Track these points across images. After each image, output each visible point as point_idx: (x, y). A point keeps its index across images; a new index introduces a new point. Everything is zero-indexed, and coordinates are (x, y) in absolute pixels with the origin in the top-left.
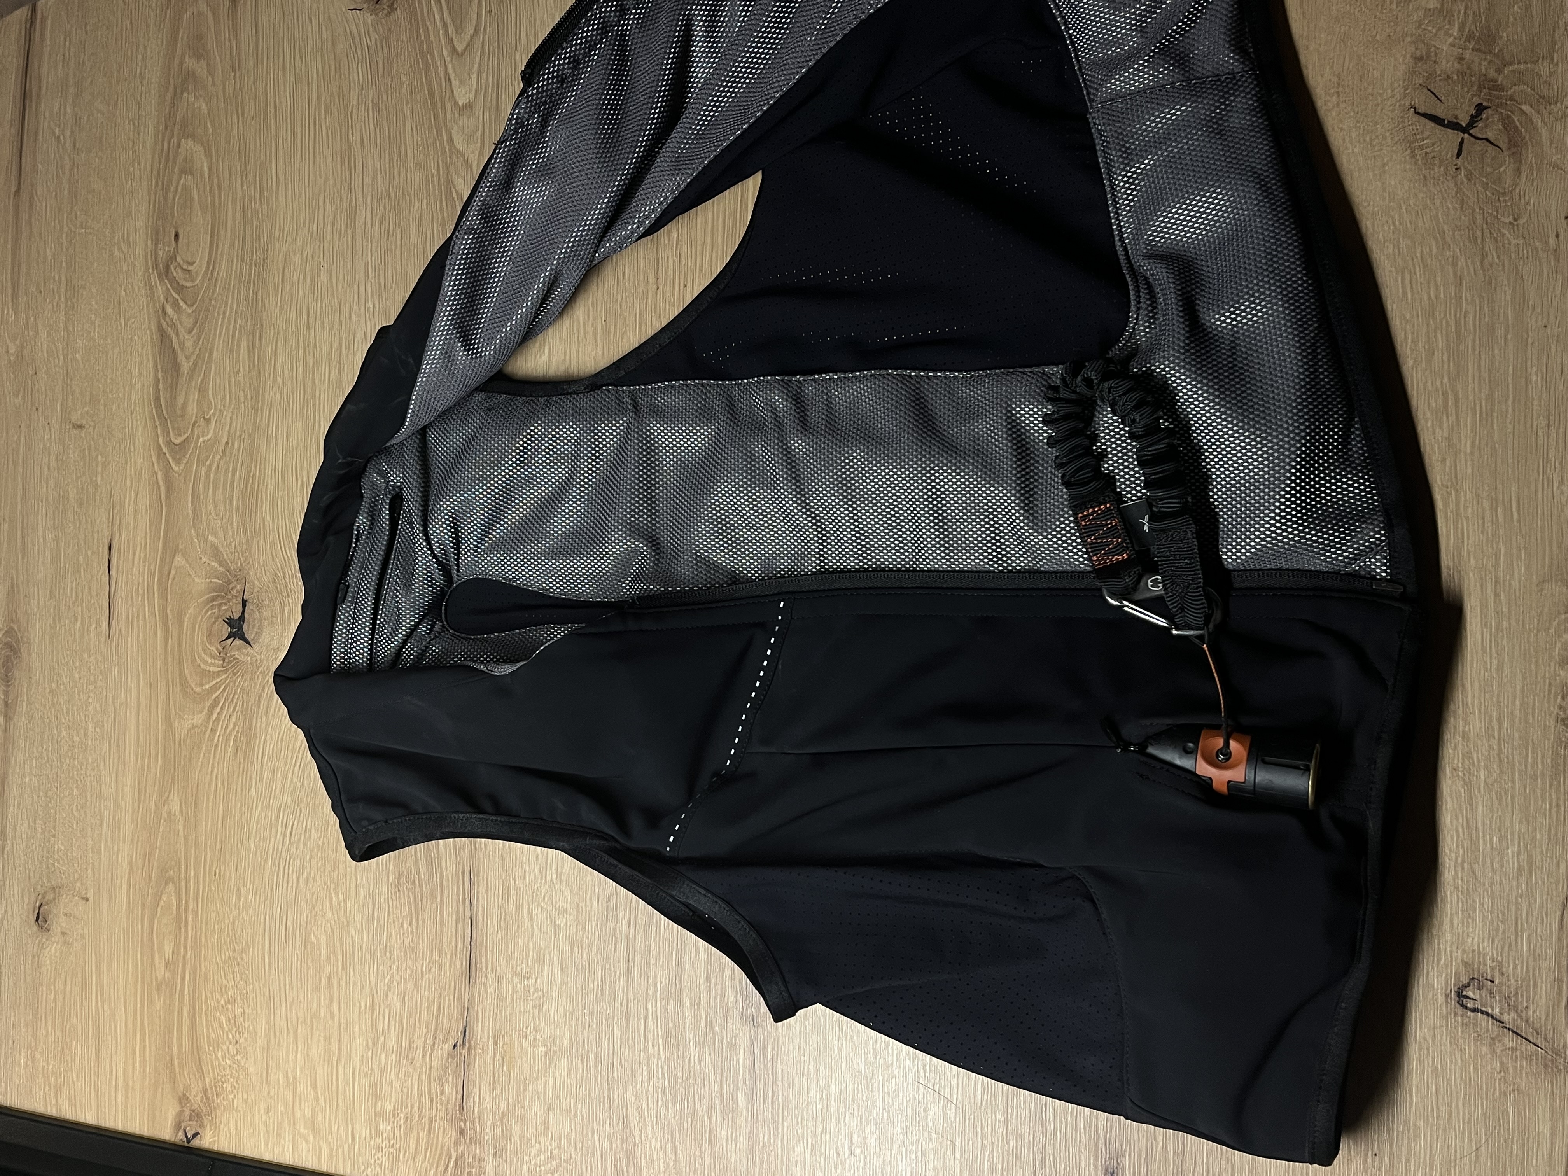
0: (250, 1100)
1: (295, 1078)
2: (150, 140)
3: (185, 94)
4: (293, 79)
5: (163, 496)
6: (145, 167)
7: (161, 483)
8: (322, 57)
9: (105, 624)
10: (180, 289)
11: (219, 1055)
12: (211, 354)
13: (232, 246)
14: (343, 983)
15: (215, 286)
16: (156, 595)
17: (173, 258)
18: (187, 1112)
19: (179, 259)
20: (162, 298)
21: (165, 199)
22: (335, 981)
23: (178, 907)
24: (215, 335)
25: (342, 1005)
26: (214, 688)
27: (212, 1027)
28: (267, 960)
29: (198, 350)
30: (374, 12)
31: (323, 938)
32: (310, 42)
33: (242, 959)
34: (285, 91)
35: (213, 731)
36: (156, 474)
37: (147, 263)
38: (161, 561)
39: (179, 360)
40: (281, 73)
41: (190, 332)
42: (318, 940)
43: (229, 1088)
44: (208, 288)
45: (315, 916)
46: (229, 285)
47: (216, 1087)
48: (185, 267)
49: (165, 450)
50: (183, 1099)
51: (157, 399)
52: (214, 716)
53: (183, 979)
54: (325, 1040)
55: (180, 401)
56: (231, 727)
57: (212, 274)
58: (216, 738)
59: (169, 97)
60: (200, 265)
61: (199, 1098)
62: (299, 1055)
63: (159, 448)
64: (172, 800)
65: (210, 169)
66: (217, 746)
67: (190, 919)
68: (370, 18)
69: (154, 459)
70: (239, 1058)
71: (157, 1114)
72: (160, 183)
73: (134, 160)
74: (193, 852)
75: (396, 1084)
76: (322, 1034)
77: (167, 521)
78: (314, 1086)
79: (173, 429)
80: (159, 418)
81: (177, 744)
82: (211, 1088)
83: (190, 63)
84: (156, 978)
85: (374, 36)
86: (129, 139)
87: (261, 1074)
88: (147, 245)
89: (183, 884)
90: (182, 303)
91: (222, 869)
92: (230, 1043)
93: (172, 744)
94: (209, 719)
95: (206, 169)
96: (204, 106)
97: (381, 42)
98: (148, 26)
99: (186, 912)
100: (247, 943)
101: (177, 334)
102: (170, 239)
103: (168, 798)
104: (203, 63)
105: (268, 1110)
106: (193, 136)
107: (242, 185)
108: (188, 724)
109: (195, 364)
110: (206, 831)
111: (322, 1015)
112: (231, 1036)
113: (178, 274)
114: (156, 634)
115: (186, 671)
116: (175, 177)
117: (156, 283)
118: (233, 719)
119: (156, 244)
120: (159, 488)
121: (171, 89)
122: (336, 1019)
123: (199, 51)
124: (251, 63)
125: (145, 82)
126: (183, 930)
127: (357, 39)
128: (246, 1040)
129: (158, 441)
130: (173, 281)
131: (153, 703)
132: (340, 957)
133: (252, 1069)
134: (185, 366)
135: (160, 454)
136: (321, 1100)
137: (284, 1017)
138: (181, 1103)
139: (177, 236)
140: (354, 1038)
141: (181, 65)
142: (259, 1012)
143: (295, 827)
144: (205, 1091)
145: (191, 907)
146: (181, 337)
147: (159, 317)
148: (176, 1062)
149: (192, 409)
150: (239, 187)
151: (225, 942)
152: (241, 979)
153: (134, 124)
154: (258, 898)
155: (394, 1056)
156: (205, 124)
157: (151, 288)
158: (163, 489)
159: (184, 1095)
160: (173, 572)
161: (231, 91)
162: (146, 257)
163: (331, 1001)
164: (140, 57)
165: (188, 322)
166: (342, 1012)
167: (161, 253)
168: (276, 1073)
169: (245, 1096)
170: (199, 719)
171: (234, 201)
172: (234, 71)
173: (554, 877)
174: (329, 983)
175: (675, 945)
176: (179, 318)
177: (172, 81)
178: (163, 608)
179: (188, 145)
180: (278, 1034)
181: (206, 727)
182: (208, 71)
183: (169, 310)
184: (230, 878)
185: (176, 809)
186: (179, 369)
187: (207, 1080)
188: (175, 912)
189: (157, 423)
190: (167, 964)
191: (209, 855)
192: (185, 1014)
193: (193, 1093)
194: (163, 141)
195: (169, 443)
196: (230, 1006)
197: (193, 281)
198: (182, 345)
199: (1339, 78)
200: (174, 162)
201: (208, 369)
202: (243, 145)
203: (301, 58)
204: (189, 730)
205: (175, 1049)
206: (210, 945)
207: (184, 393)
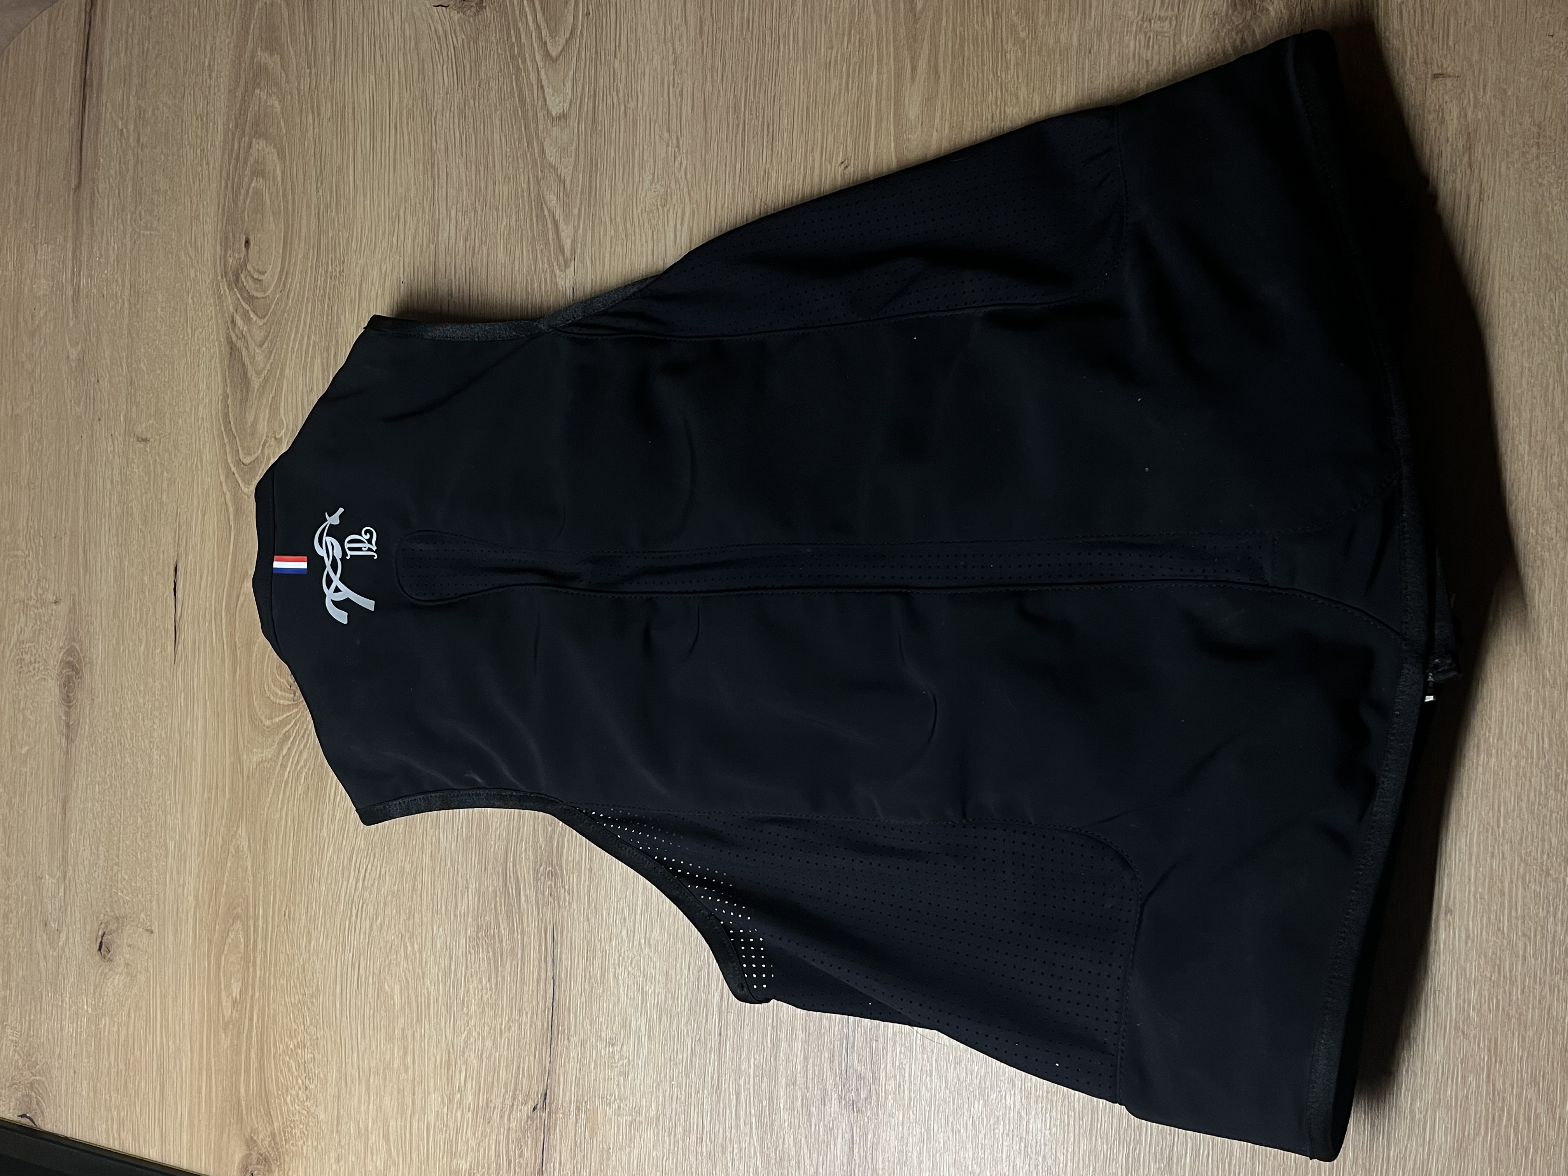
0: (319, 1148)
1: (367, 1129)
2: (219, 138)
3: (257, 91)
4: (372, 78)
5: (232, 517)
6: (214, 168)
7: (230, 504)
8: (405, 55)
9: (170, 649)
10: (250, 299)
11: (288, 1100)
12: (283, 370)
13: (306, 257)
14: (417, 1036)
15: (288, 297)
16: (224, 621)
17: (243, 266)
18: (254, 1156)
19: (249, 267)
20: (231, 309)
21: (235, 202)
22: (410, 1033)
23: (246, 946)
24: (287, 349)
25: (416, 1058)
26: (284, 723)
27: (281, 1071)
28: (338, 1006)
29: (269, 365)
30: (461, 9)
31: (397, 987)
32: (392, 39)
33: (312, 1003)
34: (364, 92)
35: (284, 767)
36: (225, 494)
37: (216, 271)
38: (230, 585)
39: (249, 375)
40: (360, 70)
41: (261, 346)
42: (392, 989)
43: (298, 1134)
44: (280, 299)
45: (390, 964)
46: (303, 297)
47: (285, 1133)
48: (256, 276)
49: (233, 469)
50: (250, 1143)
51: (226, 415)
52: (285, 751)
53: (251, 1019)
54: (398, 1093)
55: (250, 419)
56: (302, 763)
57: (284, 286)
58: (286, 775)
59: (239, 93)
60: (271, 277)
61: (267, 1143)
62: (371, 1105)
63: (227, 467)
64: (240, 836)
65: (283, 173)
66: (287, 782)
67: (258, 959)
68: (456, 16)
69: (222, 478)
70: (309, 1105)
71: (224, 1155)
72: (230, 185)
73: (202, 160)
74: (262, 890)
75: (473, 1143)
76: (396, 1087)
77: (235, 544)
78: (387, 1138)
79: (243, 449)
80: (228, 436)
81: (245, 777)
82: (280, 1133)
83: (263, 57)
84: (223, 1016)
85: (461, 36)
86: (197, 137)
87: (332, 1123)
88: (215, 251)
89: (251, 922)
90: (252, 315)
91: (292, 909)
92: (300, 1089)
93: (241, 778)
94: (279, 754)
95: (279, 172)
96: (277, 104)
97: (469, 42)
98: (217, 14)
99: (254, 952)
100: (317, 987)
101: (247, 348)
102: (240, 244)
103: (236, 832)
104: (277, 58)
105: (338, 1160)
106: (263, 135)
107: (318, 192)
108: (256, 759)
109: (266, 380)
110: (275, 870)
111: (396, 1066)
112: (300, 1081)
113: (249, 285)
114: (223, 660)
115: (255, 704)
116: (246, 179)
117: (225, 291)
118: (305, 756)
119: (226, 251)
120: (228, 510)
121: (242, 84)
122: (410, 1072)
123: (272, 43)
124: (328, 60)
125: (214, 75)
126: (251, 970)
127: (443, 39)
128: (316, 1086)
129: (226, 460)
130: (242, 290)
131: (221, 734)
132: (414, 1008)
133: (322, 1117)
134: (256, 382)
135: (229, 474)
136: (394, 1153)
137: (356, 1066)
138: (248, 1146)
139: (247, 242)
140: (429, 1094)
141: (252, 57)
142: (330, 1059)
143: (368, 871)
144: (273, 1136)
145: (259, 947)
146: (251, 350)
147: (228, 329)
148: (243, 1103)
149: (263, 427)
150: (314, 193)
151: (295, 985)
152: (311, 1024)
153: (202, 120)
154: (329, 942)
155: (470, 1114)
156: (279, 123)
157: (220, 297)
158: (231, 510)
159: (252, 1138)
161: (307, 90)
162: (215, 261)
163: (405, 1054)
164: (208, 48)
165: (259, 335)
166: (416, 1065)
167: (230, 260)
168: (347, 1123)
169: (315, 1144)
170: (268, 753)
171: (309, 207)
172: (310, 68)
173: (643, 941)
174: (403, 1034)
175: (770, 1020)
176: (249, 330)
177: (243, 76)
178: (232, 635)
179: (260, 145)
180: (349, 1083)
181: (276, 762)
182: (282, 67)
183: (239, 322)
184: (300, 919)
185: (244, 844)
186: (249, 384)
187: (276, 1124)
188: (242, 951)
189: (226, 440)
190: (235, 1003)
191: (278, 895)
192: (253, 1055)
193: (261, 1137)
194: (233, 139)
195: (239, 462)
196: (299, 1051)
197: (264, 291)
198: (252, 358)
199: (1540, 127)
200: (245, 163)
201: (280, 386)
202: (318, 150)
203: (382, 56)
204: (258, 764)
205: (242, 1090)
206: (279, 987)
207: (253, 413)
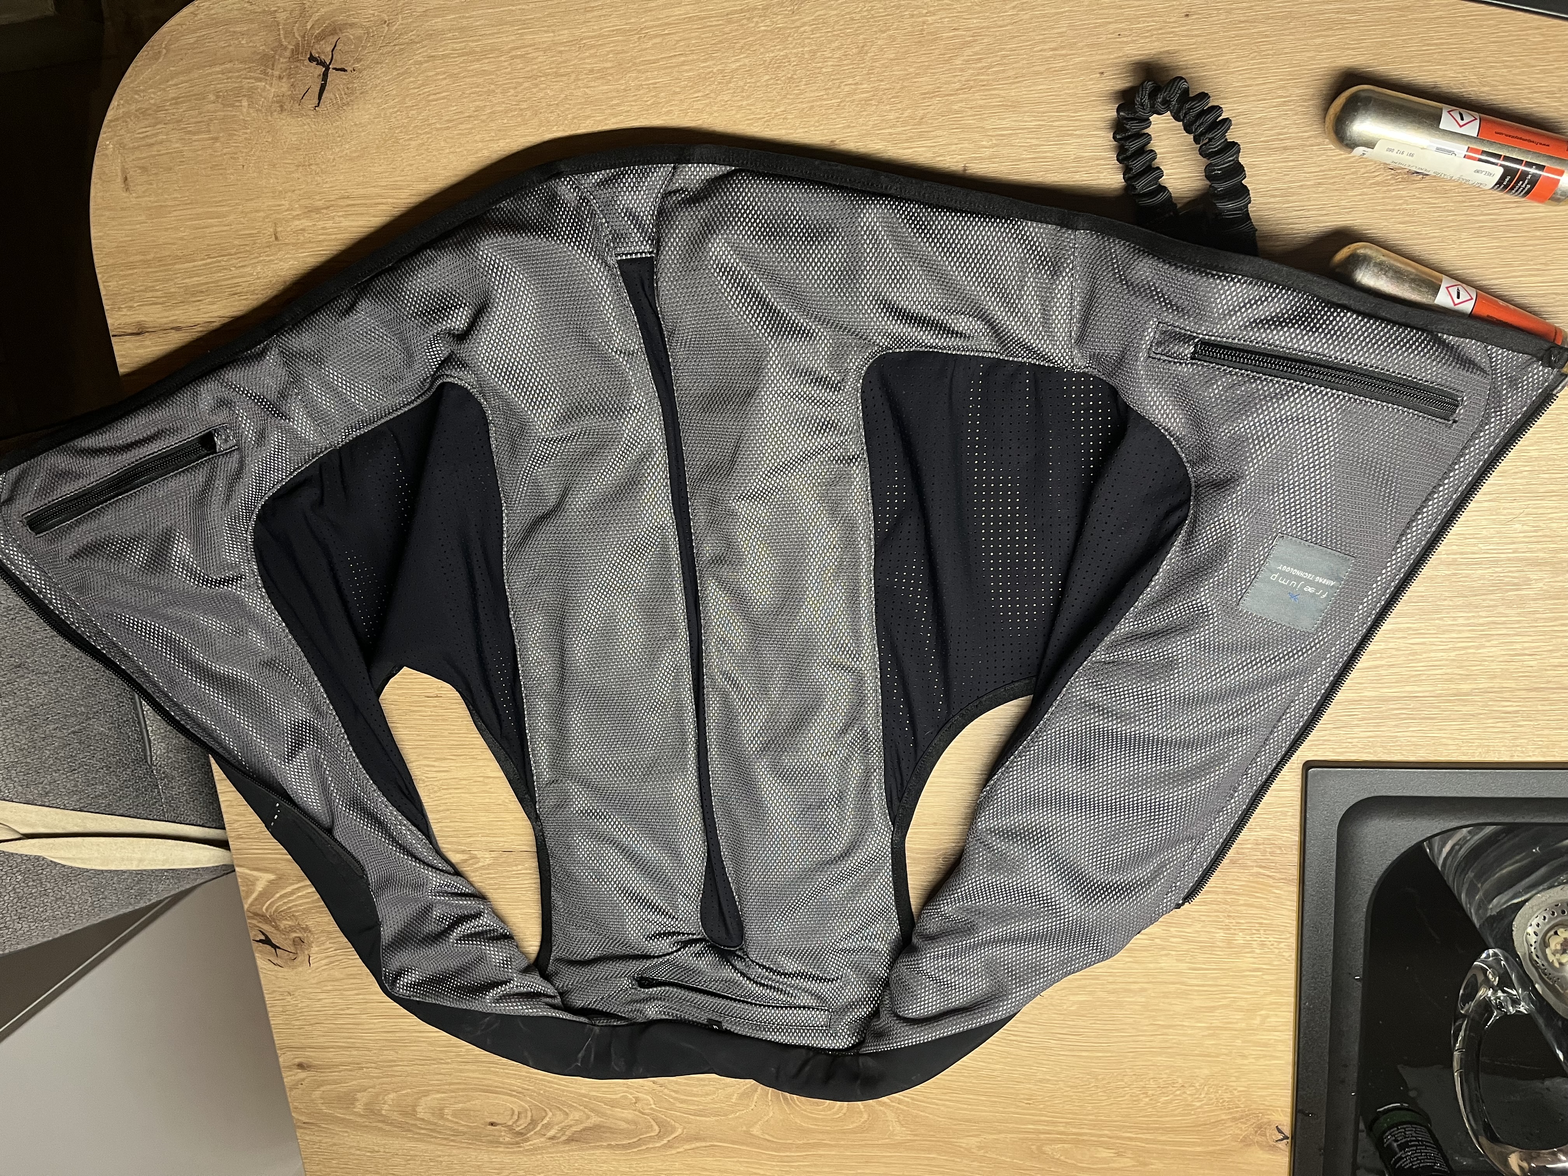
160: (767, 1137)
